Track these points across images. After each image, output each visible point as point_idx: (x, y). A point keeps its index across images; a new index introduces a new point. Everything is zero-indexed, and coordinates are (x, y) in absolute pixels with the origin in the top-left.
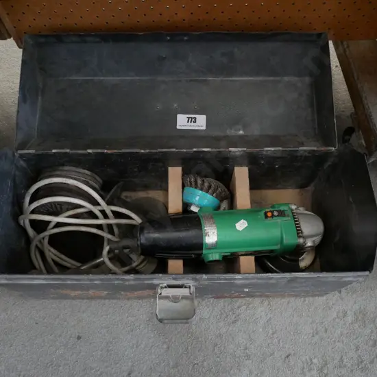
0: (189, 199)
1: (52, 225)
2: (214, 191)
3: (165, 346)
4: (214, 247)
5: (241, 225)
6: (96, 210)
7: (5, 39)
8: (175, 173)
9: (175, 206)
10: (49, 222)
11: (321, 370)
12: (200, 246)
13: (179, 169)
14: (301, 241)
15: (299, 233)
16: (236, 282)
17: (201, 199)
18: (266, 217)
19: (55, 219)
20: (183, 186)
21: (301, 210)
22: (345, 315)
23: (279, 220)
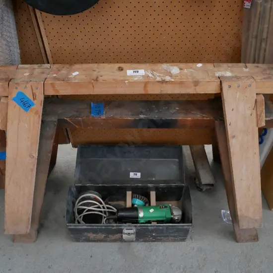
0: (134, 202)
1: (86, 210)
2: (143, 200)
3: (124, 260)
4: (142, 218)
5: (152, 210)
6: (101, 206)
7: (67, 143)
8: (129, 194)
9: (129, 205)
10: (85, 209)
11: (184, 269)
12: (137, 217)
13: (130, 192)
14: (172, 216)
15: (172, 214)
16: (150, 228)
17: (138, 202)
18: (160, 208)
19: (88, 208)
20: (132, 198)
21: (174, 207)
22: (194, 249)
23: (165, 209)
